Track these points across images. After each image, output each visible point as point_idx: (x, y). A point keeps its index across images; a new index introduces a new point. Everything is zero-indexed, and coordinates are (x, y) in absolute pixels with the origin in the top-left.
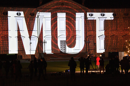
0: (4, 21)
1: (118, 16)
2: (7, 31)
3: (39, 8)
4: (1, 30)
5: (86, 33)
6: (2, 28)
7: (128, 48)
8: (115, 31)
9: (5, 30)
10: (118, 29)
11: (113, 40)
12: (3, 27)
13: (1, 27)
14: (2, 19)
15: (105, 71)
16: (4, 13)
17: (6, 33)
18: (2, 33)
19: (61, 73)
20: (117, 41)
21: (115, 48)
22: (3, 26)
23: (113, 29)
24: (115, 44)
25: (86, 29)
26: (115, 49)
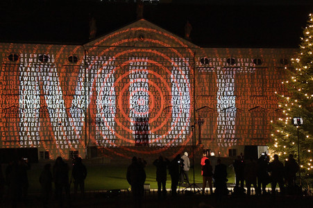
0: (11, 73)
1: (266, 65)
2: (16, 97)
3: (88, 44)
4: (3, 94)
5: (194, 101)
6: (5, 89)
7: (274, 137)
8: (258, 98)
9: (11, 95)
10: (265, 94)
11: (256, 119)
12: (8, 87)
13: (4, 87)
14: (7, 69)
15: (214, 189)
16: (11, 56)
17: (14, 101)
18: (5, 101)
19: (116, 192)
20: (263, 121)
21: (259, 137)
22: (7, 84)
23: (255, 94)
24: (260, 128)
25: (194, 93)
26: (258, 139)
